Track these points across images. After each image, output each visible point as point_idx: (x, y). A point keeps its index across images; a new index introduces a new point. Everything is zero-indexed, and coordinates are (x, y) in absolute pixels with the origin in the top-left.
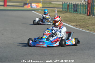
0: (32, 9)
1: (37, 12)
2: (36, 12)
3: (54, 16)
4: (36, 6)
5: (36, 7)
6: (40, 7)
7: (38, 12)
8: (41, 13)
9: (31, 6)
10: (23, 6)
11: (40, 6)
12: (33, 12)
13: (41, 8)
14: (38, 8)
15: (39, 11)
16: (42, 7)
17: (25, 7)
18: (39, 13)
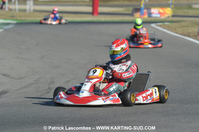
0: (150, 19)
1: (160, 26)
2: (158, 26)
3: (196, 34)
4: (160, 13)
5: (158, 16)
6: (167, 16)
7: (163, 26)
8: (169, 27)
9: (150, 14)
10: (132, 15)
11: (167, 14)
12: (153, 25)
13: (169, 17)
14: (163, 17)
15: (166, 23)
16: (173, 16)
18: (164, 28)
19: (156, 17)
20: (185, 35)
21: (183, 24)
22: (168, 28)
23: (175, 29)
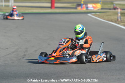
0: (87, 11)
1: (94, 15)
2: (92, 15)
3: (116, 20)
4: (93, 7)
5: (92, 9)
6: (98, 9)
9: (87, 8)
10: (76, 8)
11: (98, 7)
12: (89, 15)
13: (99, 9)
14: (95, 10)
15: (97, 13)
16: (102, 9)
17: (79, 9)
18: (96, 16)
19: (91, 10)
20: (109, 21)
21: (108, 14)
22: (99, 16)
23: (103, 17)
